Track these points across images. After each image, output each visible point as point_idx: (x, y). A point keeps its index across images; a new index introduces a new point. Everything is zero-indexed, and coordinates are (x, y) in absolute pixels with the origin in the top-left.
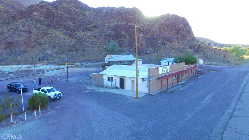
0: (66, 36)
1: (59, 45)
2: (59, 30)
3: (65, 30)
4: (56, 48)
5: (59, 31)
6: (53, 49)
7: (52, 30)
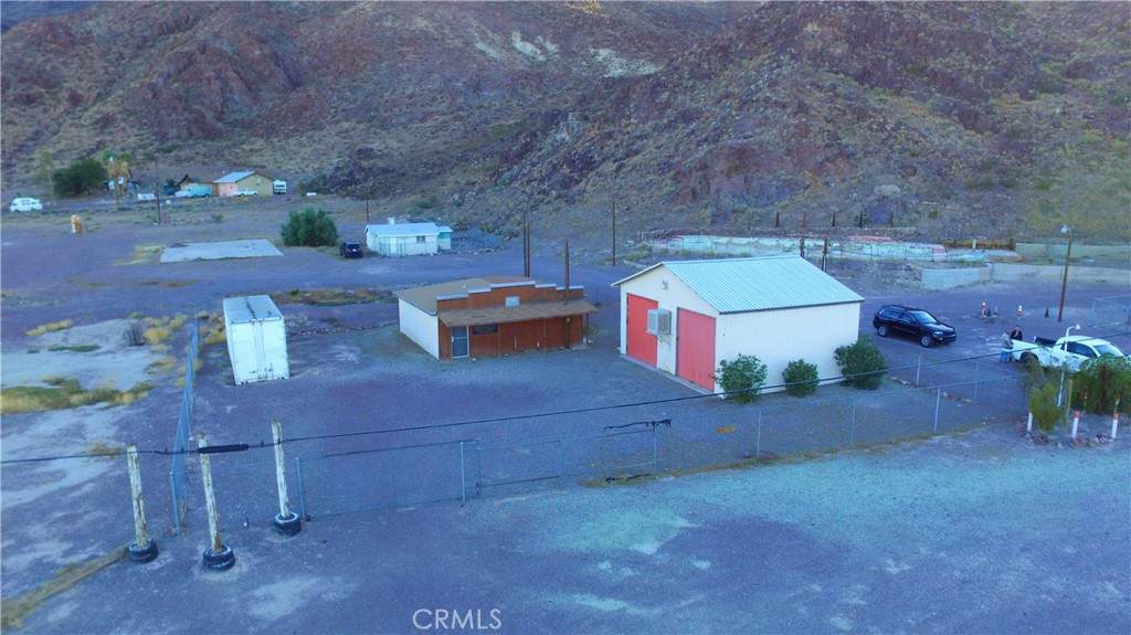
0: (947, 121)
1: (924, 159)
2: (913, 95)
3: (938, 95)
4: (914, 172)
5: (911, 99)
6: (903, 177)
7: (882, 96)
